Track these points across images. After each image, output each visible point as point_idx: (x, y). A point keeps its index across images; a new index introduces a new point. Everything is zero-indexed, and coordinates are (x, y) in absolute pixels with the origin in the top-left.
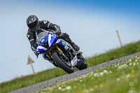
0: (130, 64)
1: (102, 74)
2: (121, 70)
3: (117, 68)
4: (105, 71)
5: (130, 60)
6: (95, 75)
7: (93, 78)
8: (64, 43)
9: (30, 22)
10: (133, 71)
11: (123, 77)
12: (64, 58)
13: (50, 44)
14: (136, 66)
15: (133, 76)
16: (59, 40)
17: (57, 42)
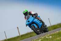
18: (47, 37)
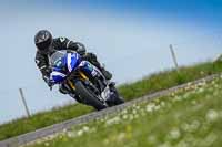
0: (125, 117)
1: (80, 133)
2: (110, 127)
3: (104, 123)
4: (86, 129)
5: (125, 111)
6: (70, 135)
7: (65, 140)
8: (90, 66)
9: (40, 41)
10: (129, 128)
11: (114, 138)
12: (93, 89)
13: (70, 69)
14: (134, 119)
15: (130, 136)
16: (84, 62)
17: (81, 65)
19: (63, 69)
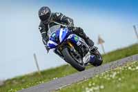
9: (42, 14)
13: (61, 40)
16: (71, 35)
17: (69, 38)
18: (130, 68)
19: (56, 39)
